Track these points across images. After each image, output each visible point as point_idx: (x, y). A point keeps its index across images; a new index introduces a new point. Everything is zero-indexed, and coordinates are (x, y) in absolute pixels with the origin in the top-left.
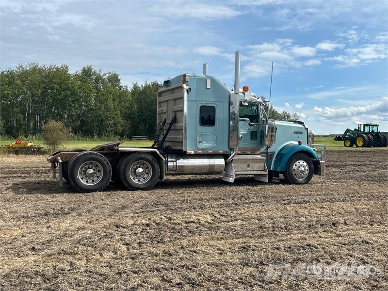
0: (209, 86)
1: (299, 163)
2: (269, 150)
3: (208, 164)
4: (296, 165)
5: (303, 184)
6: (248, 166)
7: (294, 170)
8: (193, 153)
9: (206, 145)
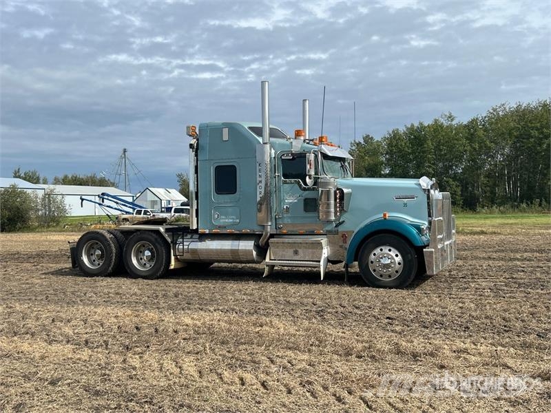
0: (226, 137)
1: (381, 250)
2: (341, 229)
3: (230, 248)
4: (375, 254)
5: (390, 288)
6: (296, 253)
7: (372, 262)
8: (207, 231)
9: (226, 221)
